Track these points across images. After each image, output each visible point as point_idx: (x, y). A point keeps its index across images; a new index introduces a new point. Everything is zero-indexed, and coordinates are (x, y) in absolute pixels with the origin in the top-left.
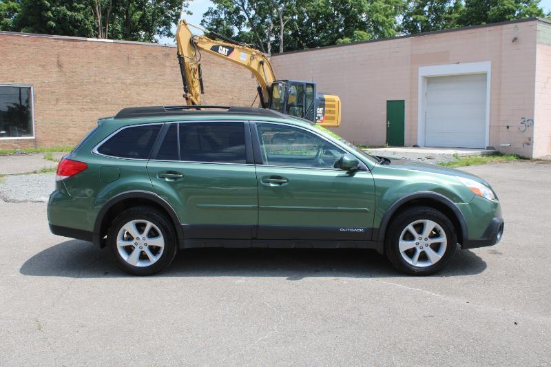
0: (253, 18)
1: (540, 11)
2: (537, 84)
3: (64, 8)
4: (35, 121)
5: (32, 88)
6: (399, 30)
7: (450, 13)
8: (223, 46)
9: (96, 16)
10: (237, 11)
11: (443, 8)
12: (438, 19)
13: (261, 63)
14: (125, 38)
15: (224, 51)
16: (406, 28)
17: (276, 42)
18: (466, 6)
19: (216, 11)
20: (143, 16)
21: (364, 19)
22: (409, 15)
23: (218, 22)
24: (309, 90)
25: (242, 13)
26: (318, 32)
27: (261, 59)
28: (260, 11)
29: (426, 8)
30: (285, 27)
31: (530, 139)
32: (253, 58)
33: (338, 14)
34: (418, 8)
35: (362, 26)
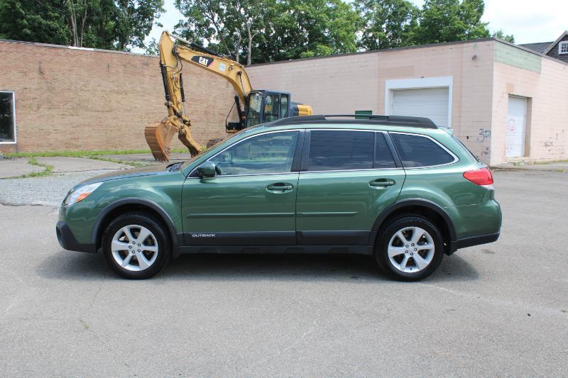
0: (222, 31)
1: (487, 32)
2: (494, 98)
3: (39, 16)
4: (17, 127)
5: (14, 94)
6: (359, 45)
7: (406, 31)
8: (203, 57)
9: (71, 24)
10: (207, 24)
11: (399, 25)
12: (395, 36)
13: (239, 74)
14: (99, 46)
15: (204, 62)
16: (365, 43)
17: (243, 54)
18: (421, 26)
19: (186, 23)
20: (117, 26)
21: (326, 35)
22: (369, 31)
23: (188, 34)
24: (284, 100)
25: (212, 26)
26: (284, 45)
27: (239, 70)
28: (229, 24)
29: (384, 26)
30: (254, 39)
31: (487, 149)
32: (231, 68)
33: (302, 29)
34: (376, 25)
35: (325, 41)
